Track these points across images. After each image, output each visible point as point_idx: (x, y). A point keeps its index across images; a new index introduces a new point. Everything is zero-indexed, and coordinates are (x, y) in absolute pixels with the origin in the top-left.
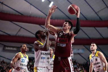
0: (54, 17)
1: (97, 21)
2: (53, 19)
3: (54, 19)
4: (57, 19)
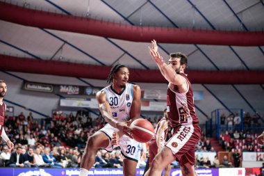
0: (141, 21)
1: (239, 33)
2: (139, 26)
3: (142, 26)
4: (149, 26)
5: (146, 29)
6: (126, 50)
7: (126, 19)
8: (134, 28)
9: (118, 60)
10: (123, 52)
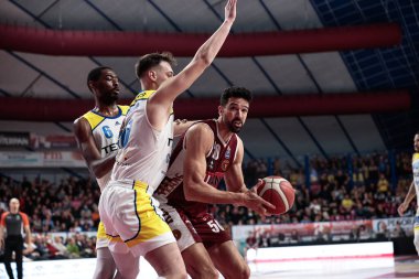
0: (60, 21)
2: (58, 29)
3: (62, 29)
4: (73, 29)
5: (68, 34)
6: (42, 69)
7: (37, 19)
8: (50, 33)
9: (31, 86)
10: (38, 74)
